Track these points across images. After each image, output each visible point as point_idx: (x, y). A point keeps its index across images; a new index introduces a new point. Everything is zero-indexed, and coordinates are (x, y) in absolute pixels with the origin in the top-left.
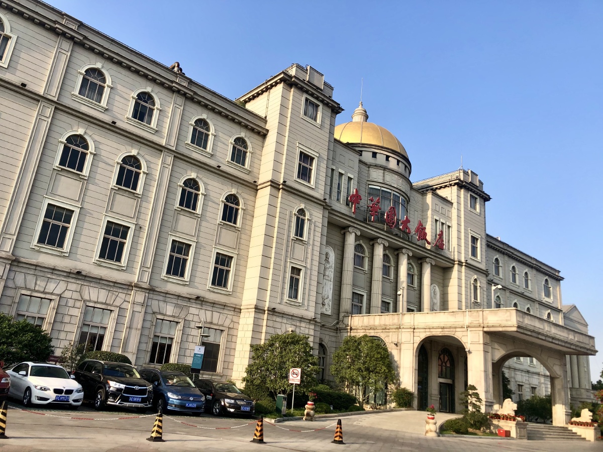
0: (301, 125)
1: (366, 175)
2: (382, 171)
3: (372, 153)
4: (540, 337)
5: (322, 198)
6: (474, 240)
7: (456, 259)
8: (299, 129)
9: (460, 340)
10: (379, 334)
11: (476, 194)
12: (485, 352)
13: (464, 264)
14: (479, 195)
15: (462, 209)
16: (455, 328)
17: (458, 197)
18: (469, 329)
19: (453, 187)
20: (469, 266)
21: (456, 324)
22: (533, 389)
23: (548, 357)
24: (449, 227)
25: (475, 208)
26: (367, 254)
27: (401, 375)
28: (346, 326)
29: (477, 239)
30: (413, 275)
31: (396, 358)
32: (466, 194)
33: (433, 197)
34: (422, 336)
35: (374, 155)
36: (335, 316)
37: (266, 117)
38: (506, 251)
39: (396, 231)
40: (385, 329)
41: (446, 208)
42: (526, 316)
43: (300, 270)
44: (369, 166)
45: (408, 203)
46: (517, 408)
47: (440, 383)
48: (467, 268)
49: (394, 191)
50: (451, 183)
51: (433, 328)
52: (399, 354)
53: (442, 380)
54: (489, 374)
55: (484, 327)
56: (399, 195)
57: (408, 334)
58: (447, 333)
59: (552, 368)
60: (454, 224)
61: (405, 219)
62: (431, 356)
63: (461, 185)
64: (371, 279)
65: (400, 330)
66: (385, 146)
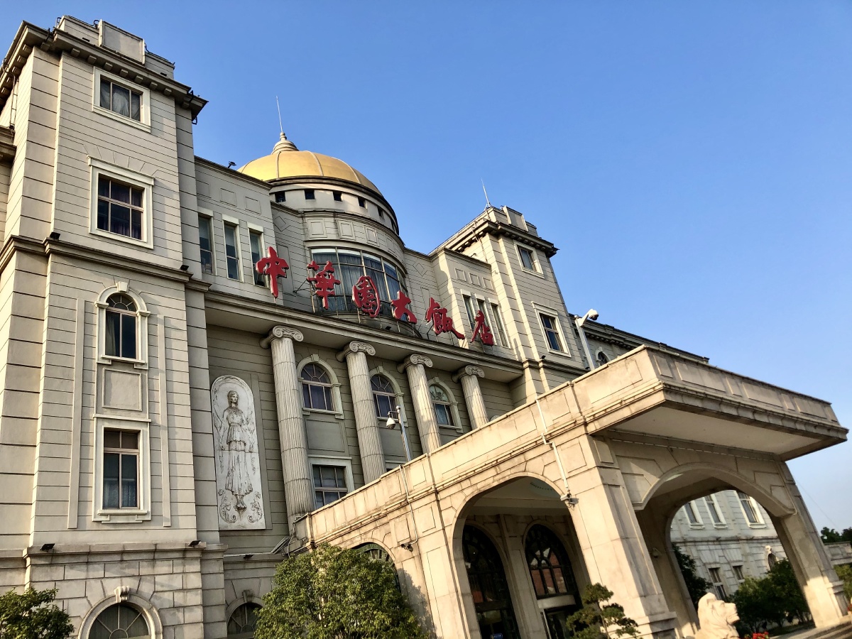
0: (94, 125)
1: (302, 232)
2: (332, 220)
3: (303, 192)
4: (726, 410)
5: (178, 267)
6: (548, 321)
7: (524, 359)
8: (88, 131)
9: (542, 478)
10: (370, 535)
11: (528, 244)
12: (610, 486)
13: (541, 364)
14: (534, 246)
15: (510, 272)
16: (522, 453)
17: (497, 252)
18: (555, 442)
19: (482, 239)
20: (551, 367)
21: (524, 442)
22: (737, 569)
23: (754, 472)
24: (495, 306)
25: (532, 267)
26: (335, 379)
27: (436, 621)
28: (303, 543)
29: (553, 319)
30: (448, 407)
31: (416, 582)
32: (510, 245)
33: (450, 258)
34: (455, 502)
35: (310, 194)
36: (278, 529)
37: (12, 127)
38: (612, 338)
39: (384, 322)
40: (379, 517)
41: (480, 275)
42: (677, 363)
43: (137, 433)
44: (302, 214)
45: (404, 277)
46: (739, 614)
47: (547, 611)
48: (548, 372)
49: (364, 252)
50: (477, 232)
51: (476, 474)
52: (419, 570)
53: (547, 603)
54: (636, 543)
55: (586, 424)
56: (378, 259)
57: (427, 510)
58: (508, 472)
59: (771, 495)
60: (502, 298)
61: (398, 297)
62: (506, 552)
63: (495, 231)
64: (355, 428)
65: (409, 507)
66: (326, 175)
